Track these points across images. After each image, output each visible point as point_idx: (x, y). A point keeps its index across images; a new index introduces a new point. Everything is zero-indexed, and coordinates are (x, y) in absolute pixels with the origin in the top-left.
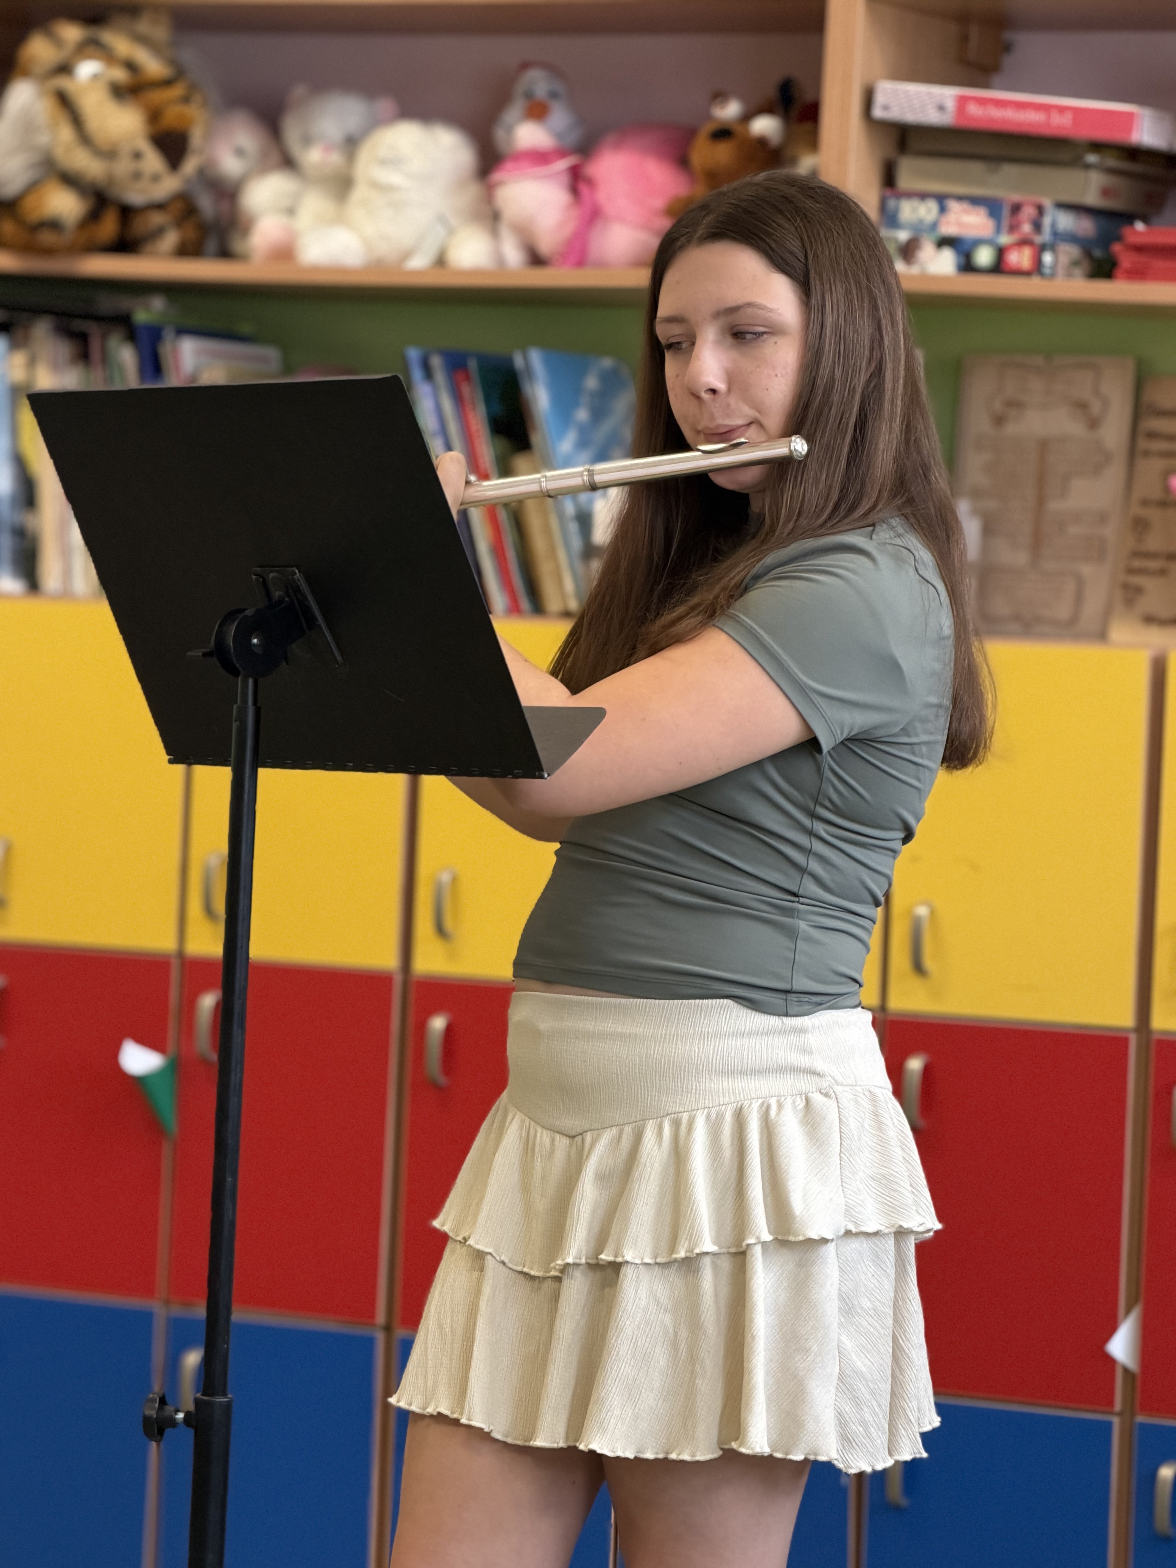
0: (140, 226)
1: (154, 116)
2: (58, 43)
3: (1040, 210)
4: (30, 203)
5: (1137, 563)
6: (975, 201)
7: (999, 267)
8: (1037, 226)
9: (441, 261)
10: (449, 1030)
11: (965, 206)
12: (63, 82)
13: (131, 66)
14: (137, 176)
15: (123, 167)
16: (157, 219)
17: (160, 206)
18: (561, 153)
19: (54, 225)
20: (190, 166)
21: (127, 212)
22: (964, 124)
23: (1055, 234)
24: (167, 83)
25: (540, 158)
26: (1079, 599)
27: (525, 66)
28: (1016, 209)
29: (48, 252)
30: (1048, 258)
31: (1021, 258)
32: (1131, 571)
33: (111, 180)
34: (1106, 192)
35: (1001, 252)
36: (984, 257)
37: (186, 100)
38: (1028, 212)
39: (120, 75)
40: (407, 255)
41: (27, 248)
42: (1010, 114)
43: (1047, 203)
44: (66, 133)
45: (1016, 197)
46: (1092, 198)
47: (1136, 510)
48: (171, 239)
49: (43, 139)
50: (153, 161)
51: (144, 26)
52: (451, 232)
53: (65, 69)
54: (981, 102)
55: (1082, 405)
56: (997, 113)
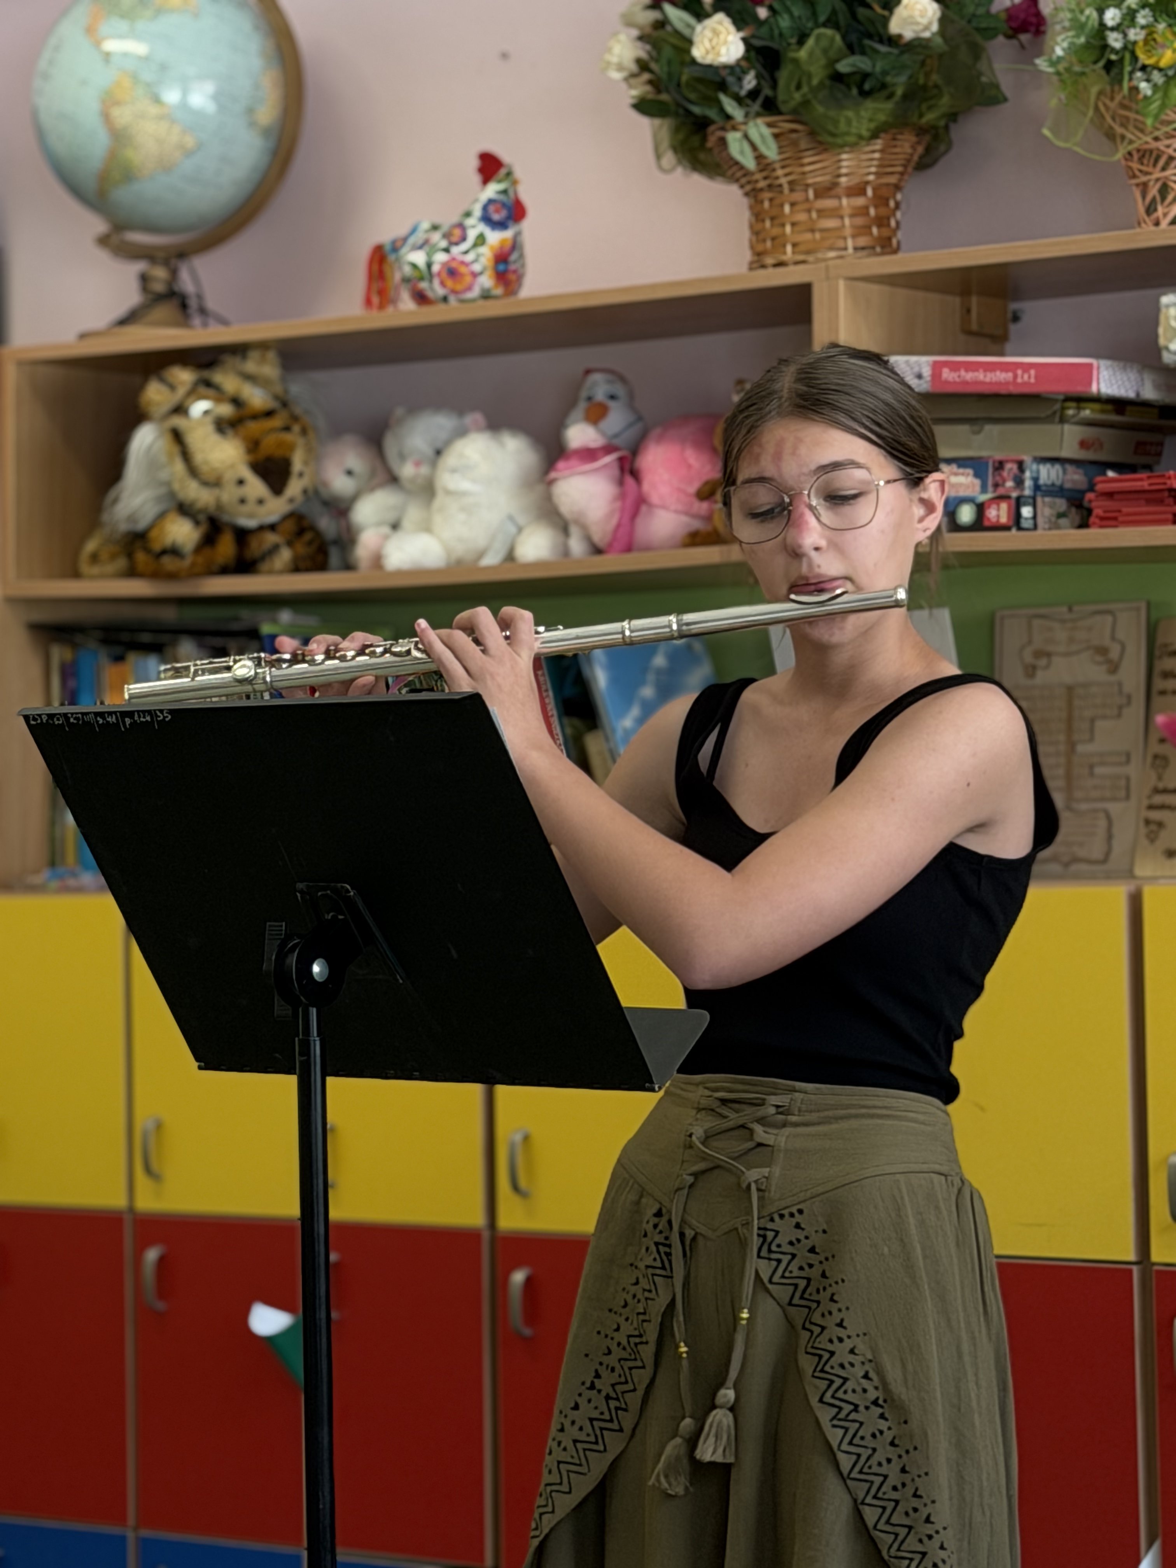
0: (255, 547)
1: (253, 446)
2: (172, 387)
3: (1021, 465)
4: (153, 534)
5: (1158, 799)
6: (961, 462)
7: (979, 524)
8: (1019, 482)
9: (510, 557)
10: (529, 1282)
11: (954, 467)
12: (178, 421)
13: (236, 401)
14: (243, 501)
15: (228, 495)
16: (271, 538)
17: (272, 527)
18: (608, 449)
19: (174, 551)
20: (294, 488)
21: (242, 535)
22: (942, 390)
23: (1037, 487)
24: (269, 414)
25: (589, 454)
26: (1110, 837)
27: (588, 372)
28: (1000, 466)
29: (172, 576)
30: (1026, 512)
31: (999, 513)
32: (1151, 807)
33: (219, 507)
34: (1084, 444)
35: (981, 509)
36: (966, 514)
37: (287, 429)
38: (1011, 467)
39: (226, 410)
40: (481, 554)
41: (156, 575)
42: (980, 376)
43: (1027, 459)
44: (179, 467)
45: (999, 456)
46: (1070, 450)
47: (1155, 748)
48: (285, 555)
49: (164, 475)
50: (256, 487)
51: (251, 366)
52: (520, 530)
53: (180, 410)
54: (955, 367)
55: (1102, 651)
56: (969, 376)
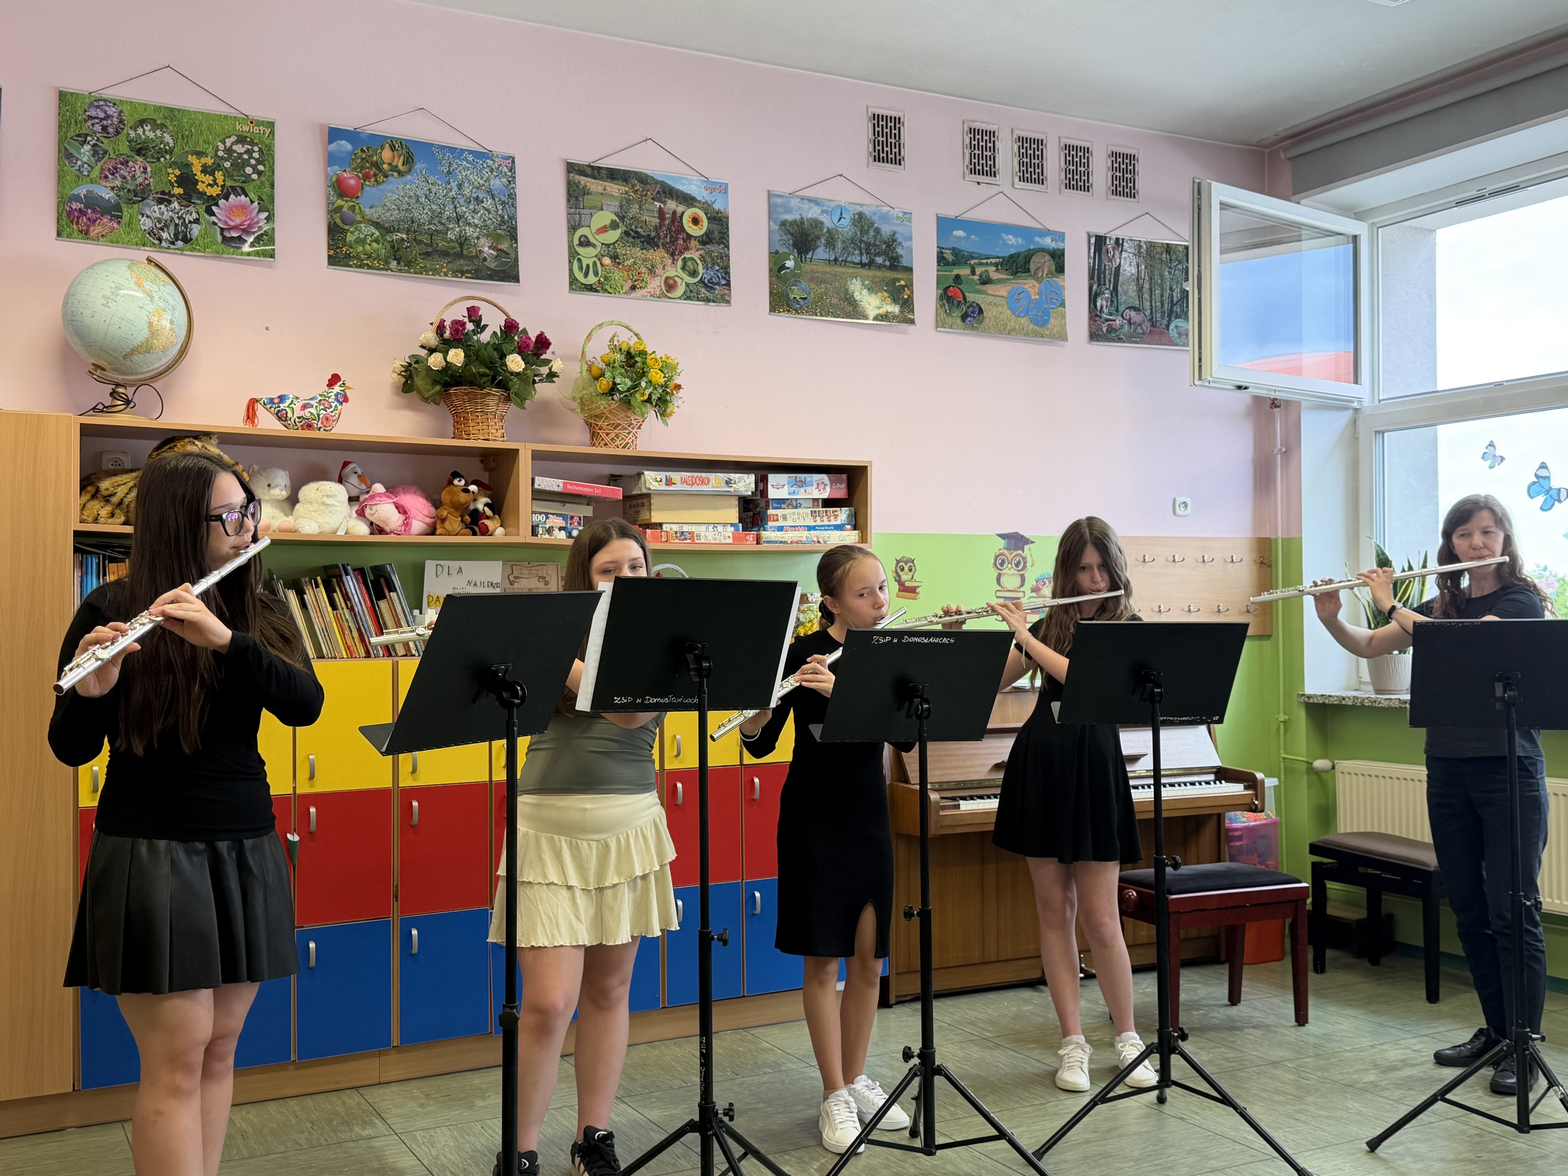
6: (558, 515)
9: (347, 533)
10: (420, 805)
11: (555, 516)
22: (565, 491)
28: (572, 517)
38: (576, 519)
42: (581, 489)
45: (569, 514)
52: (351, 524)
54: (571, 484)
55: (544, 578)
56: (577, 488)
